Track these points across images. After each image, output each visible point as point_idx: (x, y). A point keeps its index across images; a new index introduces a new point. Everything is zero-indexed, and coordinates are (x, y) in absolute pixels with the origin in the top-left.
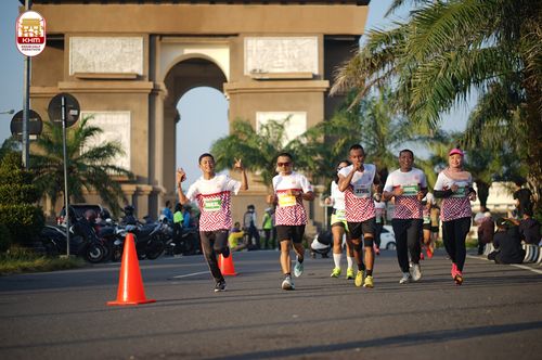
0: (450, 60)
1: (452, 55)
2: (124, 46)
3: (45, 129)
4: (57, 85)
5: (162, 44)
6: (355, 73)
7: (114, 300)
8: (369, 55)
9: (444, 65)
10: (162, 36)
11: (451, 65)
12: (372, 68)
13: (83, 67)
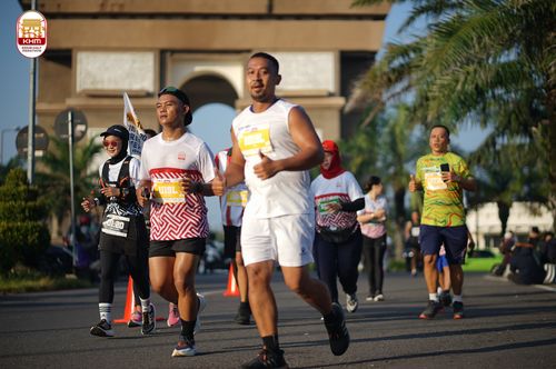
0: (468, 73)
1: (471, 68)
2: (134, 62)
3: (51, 146)
4: (64, 102)
5: (174, 61)
6: (372, 87)
7: (122, 317)
8: (386, 69)
9: (462, 78)
10: (173, 52)
11: (469, 78)
12: (390, 82)
13: (92, 83)
